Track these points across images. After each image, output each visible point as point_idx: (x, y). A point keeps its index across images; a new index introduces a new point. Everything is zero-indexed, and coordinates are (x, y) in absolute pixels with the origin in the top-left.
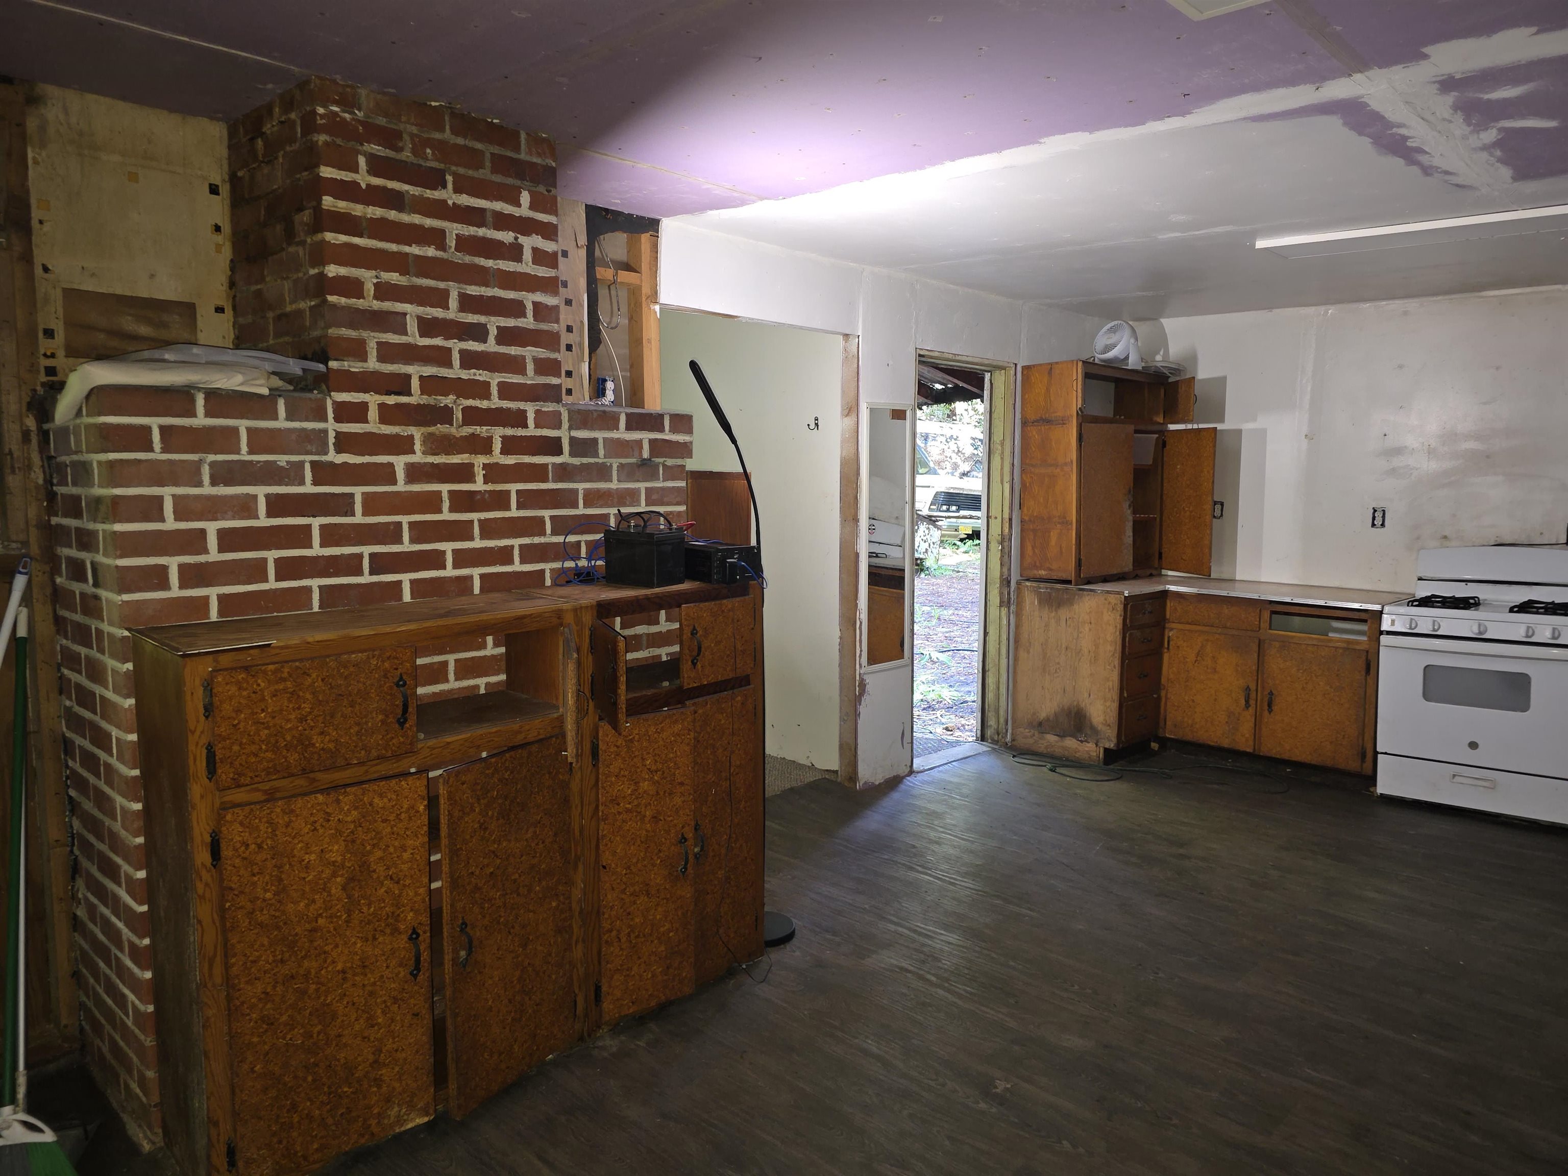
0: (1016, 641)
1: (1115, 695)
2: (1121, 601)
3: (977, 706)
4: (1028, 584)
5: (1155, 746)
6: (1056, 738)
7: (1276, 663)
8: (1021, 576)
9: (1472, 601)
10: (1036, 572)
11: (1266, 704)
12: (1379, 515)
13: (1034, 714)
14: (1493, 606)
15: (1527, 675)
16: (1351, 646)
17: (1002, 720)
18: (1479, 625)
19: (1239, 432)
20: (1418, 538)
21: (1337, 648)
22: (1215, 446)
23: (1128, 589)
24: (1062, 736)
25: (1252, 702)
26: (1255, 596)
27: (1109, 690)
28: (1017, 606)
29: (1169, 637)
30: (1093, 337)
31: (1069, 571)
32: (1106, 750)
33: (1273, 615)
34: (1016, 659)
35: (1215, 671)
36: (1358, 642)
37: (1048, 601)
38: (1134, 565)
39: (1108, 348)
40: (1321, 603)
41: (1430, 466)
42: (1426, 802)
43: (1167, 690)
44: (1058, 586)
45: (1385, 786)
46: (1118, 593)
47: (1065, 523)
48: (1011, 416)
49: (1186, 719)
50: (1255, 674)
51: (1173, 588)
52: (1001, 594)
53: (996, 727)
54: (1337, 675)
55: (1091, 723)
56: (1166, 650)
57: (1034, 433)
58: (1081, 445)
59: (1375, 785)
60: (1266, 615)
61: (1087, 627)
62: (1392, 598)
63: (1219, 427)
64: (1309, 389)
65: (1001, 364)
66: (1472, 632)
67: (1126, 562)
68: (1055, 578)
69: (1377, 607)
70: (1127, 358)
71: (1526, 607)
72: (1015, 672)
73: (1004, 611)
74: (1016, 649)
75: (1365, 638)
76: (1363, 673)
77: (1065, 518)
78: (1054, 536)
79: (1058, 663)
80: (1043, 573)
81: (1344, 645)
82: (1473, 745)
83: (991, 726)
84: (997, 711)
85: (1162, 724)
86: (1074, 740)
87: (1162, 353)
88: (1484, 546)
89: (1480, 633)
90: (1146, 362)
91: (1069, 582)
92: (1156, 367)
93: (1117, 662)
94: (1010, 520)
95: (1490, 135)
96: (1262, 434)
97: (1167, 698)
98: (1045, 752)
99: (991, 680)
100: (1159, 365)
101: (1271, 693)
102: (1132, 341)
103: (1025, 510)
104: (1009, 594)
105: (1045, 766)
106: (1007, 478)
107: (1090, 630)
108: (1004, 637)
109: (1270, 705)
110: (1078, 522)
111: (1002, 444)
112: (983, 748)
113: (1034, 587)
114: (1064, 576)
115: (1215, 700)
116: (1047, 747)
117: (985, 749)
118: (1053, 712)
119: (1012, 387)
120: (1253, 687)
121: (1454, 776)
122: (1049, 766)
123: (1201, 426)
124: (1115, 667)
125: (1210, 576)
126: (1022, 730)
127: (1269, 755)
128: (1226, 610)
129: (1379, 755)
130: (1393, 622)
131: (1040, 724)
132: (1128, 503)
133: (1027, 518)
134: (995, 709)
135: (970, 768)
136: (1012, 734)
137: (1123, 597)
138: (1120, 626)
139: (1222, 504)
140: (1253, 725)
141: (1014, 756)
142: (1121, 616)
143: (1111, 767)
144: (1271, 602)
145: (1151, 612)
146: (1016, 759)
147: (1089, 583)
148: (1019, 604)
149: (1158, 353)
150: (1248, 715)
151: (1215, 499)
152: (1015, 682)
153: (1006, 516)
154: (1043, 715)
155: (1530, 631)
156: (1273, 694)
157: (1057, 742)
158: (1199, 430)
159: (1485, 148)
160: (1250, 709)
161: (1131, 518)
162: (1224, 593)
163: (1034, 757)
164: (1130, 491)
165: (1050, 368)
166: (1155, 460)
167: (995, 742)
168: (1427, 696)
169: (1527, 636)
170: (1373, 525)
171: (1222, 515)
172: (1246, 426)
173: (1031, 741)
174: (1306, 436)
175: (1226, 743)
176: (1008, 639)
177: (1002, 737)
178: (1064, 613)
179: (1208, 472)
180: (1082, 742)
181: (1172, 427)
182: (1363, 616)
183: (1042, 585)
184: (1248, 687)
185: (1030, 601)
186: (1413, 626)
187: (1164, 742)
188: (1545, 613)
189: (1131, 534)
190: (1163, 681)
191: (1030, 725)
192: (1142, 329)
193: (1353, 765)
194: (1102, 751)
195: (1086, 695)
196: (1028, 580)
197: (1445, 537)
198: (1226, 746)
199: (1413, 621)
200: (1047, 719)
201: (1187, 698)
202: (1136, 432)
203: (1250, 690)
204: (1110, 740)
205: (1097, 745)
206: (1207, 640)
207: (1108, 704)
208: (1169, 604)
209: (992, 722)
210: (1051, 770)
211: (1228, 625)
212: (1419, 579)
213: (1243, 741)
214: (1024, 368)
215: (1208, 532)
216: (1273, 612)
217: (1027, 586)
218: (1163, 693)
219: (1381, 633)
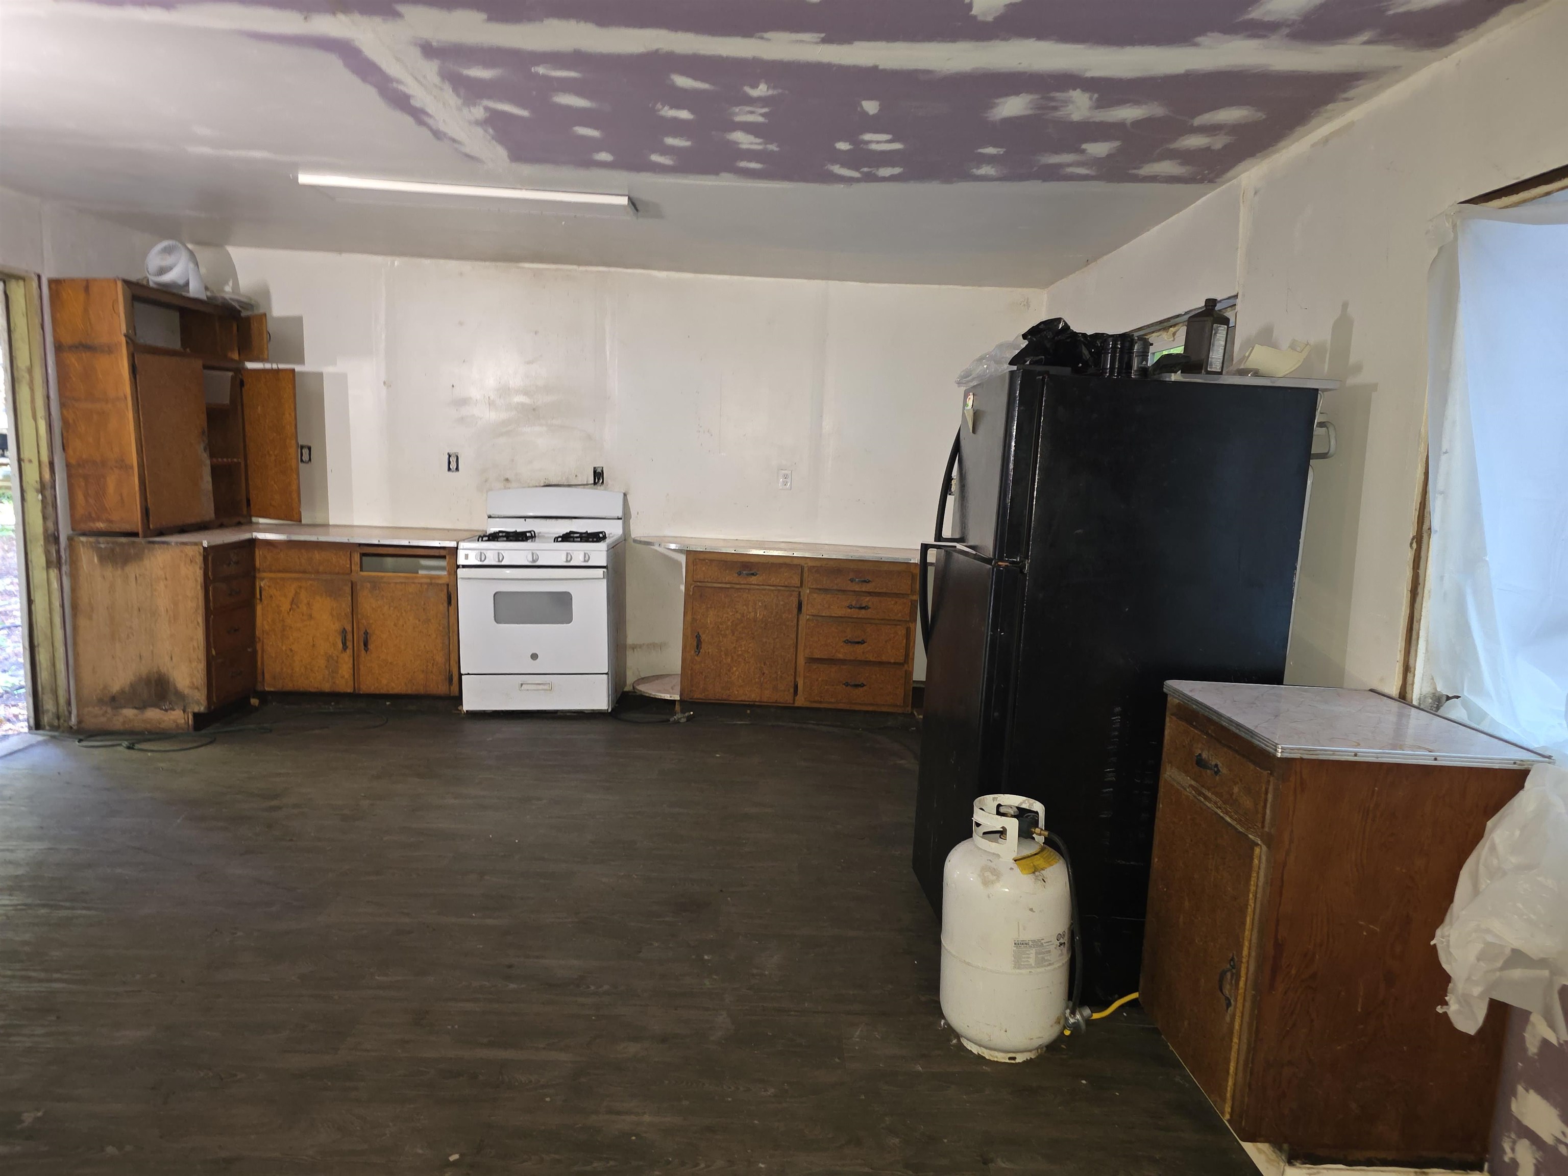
0: (75, 607)
1: (201, 654)
2: (200, 553)
3: (26, 692)
4: (83, 539)
5: (254, 702)
6: (135, 711)
7: (368, 603)
8: (73, 529)
9: (528, 534)
10: (92, 525)
11: (362, 644)
12: (453, 460)
13: (105, 688)
14: (543, 537)
15: (569, 593)
16: (433, 581)
17: (62, 701)
18: (533, 554)
19: (320, 375)
20: (486, 481)
21: (421, 584)
22: (294, 388)
23: (206, 540)
24: (142, 707)
25: (349, 644)
26: (345, 540)
27: (194, 649)
28: (71, 566)
29: (260, 587)
30: (145, 254)
31: (135, 520)
32: (196, 715)
33: (364, 558)
34: (75, 628)
35: (311, 617)
36: (439, 577)
37: (109, 558)
38: (215, 513)
39: (162, 271)
40: (405, 543)
41: (492, 416)
42: (502, 711)
43: (263, 642)
44: (123, 540)
45: (469, 704)
46: (196, 544)
47: (123, 465)
48: (39, 338)
49: (285, 670)
50: (350, 616)
51: (261, 536)
52: (47, 553)
53: (54, 710)
54: (424, 609)
55: (176, 688)
56: (258, 601)
57: (73, 360)
58: (135, 378)
59: (462, 704)
60: (356, 558)
61: (162, 584)
62: (468, 535)
63: (298, 368)
64: (383, 336)
65: (15, 272)
66: (528, 560)
67: (208, 511)
68: (118, 530)
69: (453, 544)
70: (187, 284)
71: (567, 537)
72: (75, 644)
73: (54, 573)
74: (75, 615)
75: (445, 573)
76: (446, 604)
77: (123, 461)
78: (111, 483)
79: (131, 628)
80: (101, 525)
81: (428, 581)
82: (534, 657)
83: (48, 711)
84: (55, 692)
85: (260, 678)
86: (158, 710)
87: (231, 283)
88: (536, 486)
89: (534, 561)
90: (212, 292)
91: (135, 534)
92: (225, 299)
93: (200, 619)
94: (51, 464)
95: (478, 112)
96: (342, 379)
97: (263, 651)
98: (122, 728)
99: (43, 657)
100: (227, 296)
101: (366, 633)
102: (191, 265)
103: (70, 452)
104: (58, 552)
105: (120, 745)
106: (41, 412)
107: (166, 586)
108: (57, 603)
109: (366, 644)
110: (141, 466)
111: (30, 370)
112: (38, 737)
113: (91, 543)
114: (127, 528)
115: (314, 646)
116: (124, 723)
117: (40, 738)
118: (129, 683)
119: (36, 301)
120: (349, 628)
121: (522, 685)
122: (125, 744)
123: (281, 366)
124: (198, 623)
125: (300, 521)
126: (90, 709)
127: (368, 692)
128: (317, 556)
129: (463, 676)
130: (467, 557)
131: (113, 699)
132: (202, 446)
133: (73, 462)
134: (52, 690)
135: (20, 764)
136: (78, 715)
137: (202, 548)
138: (200, 579)
139: (310, 449)
140: (351, 666)
141: (80, 741)
142: (200, 569)
143: (203, 732)
144: (360, 545)
145: (237, 563)
146: (84, 743)
147: (161, 534)
148: (74, 562)
149: (226, 283)
150: (347, 657)
151: (301, 443)
152: (76, 656)
153: (45, 458)
154: (115, 688)
155: (569, 557)
156: (368, 633)
157: (136, 715)
158: (278, 371)
159: (478, 123)
160: (348, 651)
161: (208, 462)
162: (313, 538)
163: (108, 737)
164: (203, 433)
165: (87, 285)
166: (233, 400)
167: (53, 728)
168: (497, 620)
169: (567, 561)
170: (449, 469)
171: (310, 460)
172: (327, 370)
173: (103, 719)
174: (385, 383)
175: (326, 687)
176: (63, 606)
177: (65, 721)
178: (132, 570)
179: (290, 414)
180: (166, 710)
181: (250, 365)
182: (443, 553)
183: (101, 539)
184: (344, 629)
185: (88, 559)
186: (483, 559)
187: (264, 697)
188: (581, 541)
189: (210, 479)
190: (258, 633)
191: (101, 702)
192: (204, 254)
193: (441, 689)
194: (191, 717)
195: (167, 659)
196: (84, 534)
197: (507, 480)
198: (327, 691)
199: (483, 555)
200: (122, 692)
201: (284, 648)
202: (206, 367)
203: (346, 632)
204: (198, 703)
205: (184, 711)
206: (300, 587)
207: (194, 664)
208: (258, 553)
209: (48, 705)
210: (129, 748)
211: (321, 569)
212: (489, 517)
213: (343, 682)
214: (51, 282)
215: (295, 476)
216: (363, 555)
217: (82, 542)
218: (259, 647)
219: (458, 567)
